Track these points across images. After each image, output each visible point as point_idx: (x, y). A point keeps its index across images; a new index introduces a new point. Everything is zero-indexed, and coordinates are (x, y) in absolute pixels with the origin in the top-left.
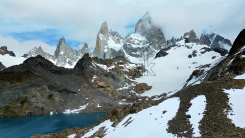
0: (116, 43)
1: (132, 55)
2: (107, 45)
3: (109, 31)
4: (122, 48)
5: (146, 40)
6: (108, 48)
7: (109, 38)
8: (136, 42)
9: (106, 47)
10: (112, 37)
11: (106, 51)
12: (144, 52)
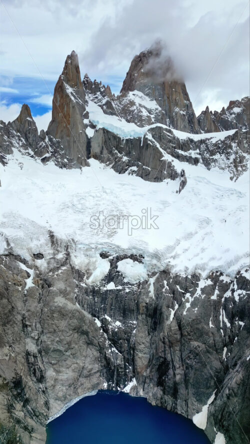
0: (105, 112)
1: (178, 157)
2: (87, 116)
3: (82, 79)
4: (150, 137)
5: (160, 109)
6: (93, 126)
7: (87, 97)
8: (145, 113)
9: (86, 121)
10: (91, 96)
11: (90, 132)
12: (212, 153)
